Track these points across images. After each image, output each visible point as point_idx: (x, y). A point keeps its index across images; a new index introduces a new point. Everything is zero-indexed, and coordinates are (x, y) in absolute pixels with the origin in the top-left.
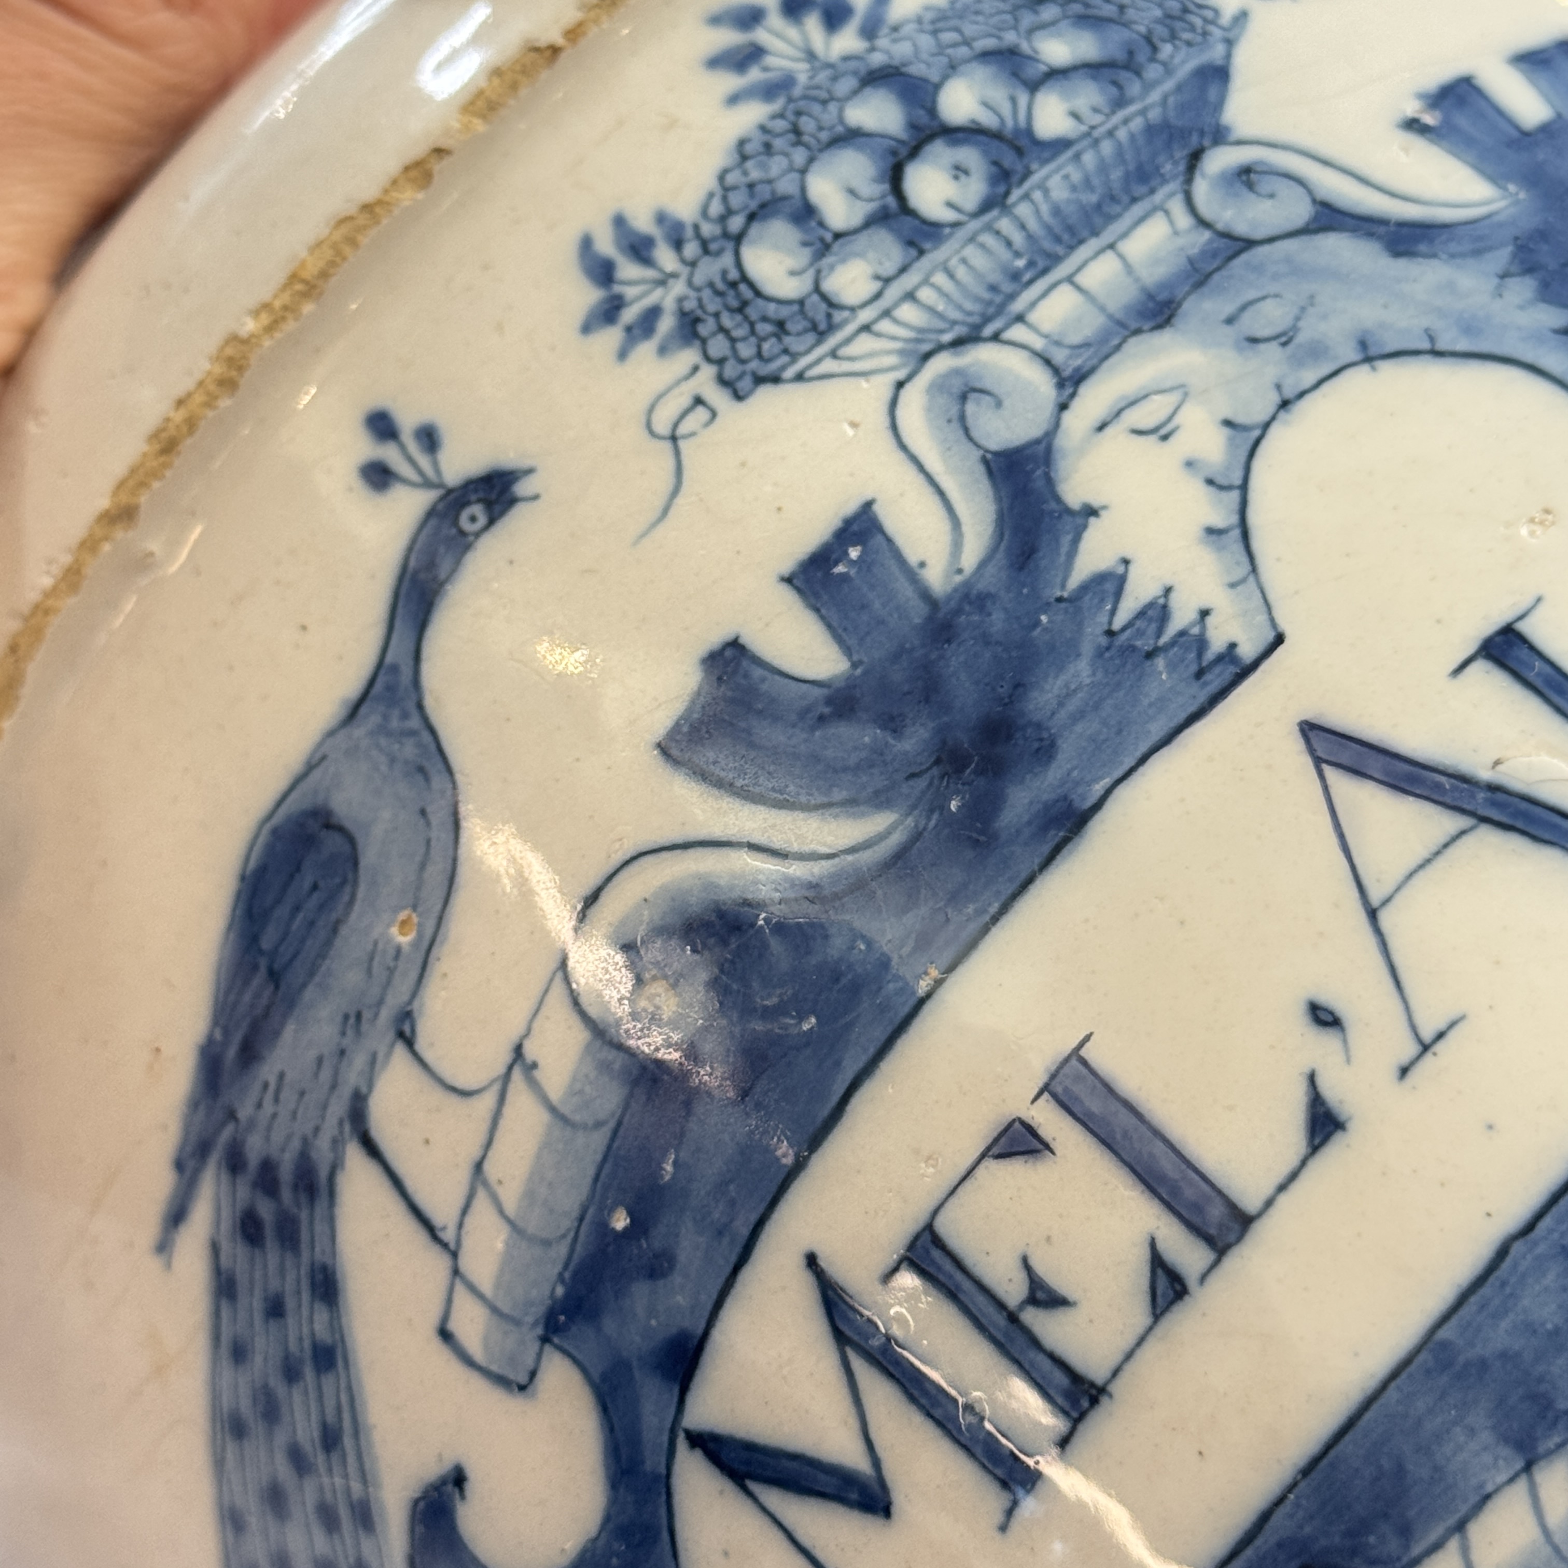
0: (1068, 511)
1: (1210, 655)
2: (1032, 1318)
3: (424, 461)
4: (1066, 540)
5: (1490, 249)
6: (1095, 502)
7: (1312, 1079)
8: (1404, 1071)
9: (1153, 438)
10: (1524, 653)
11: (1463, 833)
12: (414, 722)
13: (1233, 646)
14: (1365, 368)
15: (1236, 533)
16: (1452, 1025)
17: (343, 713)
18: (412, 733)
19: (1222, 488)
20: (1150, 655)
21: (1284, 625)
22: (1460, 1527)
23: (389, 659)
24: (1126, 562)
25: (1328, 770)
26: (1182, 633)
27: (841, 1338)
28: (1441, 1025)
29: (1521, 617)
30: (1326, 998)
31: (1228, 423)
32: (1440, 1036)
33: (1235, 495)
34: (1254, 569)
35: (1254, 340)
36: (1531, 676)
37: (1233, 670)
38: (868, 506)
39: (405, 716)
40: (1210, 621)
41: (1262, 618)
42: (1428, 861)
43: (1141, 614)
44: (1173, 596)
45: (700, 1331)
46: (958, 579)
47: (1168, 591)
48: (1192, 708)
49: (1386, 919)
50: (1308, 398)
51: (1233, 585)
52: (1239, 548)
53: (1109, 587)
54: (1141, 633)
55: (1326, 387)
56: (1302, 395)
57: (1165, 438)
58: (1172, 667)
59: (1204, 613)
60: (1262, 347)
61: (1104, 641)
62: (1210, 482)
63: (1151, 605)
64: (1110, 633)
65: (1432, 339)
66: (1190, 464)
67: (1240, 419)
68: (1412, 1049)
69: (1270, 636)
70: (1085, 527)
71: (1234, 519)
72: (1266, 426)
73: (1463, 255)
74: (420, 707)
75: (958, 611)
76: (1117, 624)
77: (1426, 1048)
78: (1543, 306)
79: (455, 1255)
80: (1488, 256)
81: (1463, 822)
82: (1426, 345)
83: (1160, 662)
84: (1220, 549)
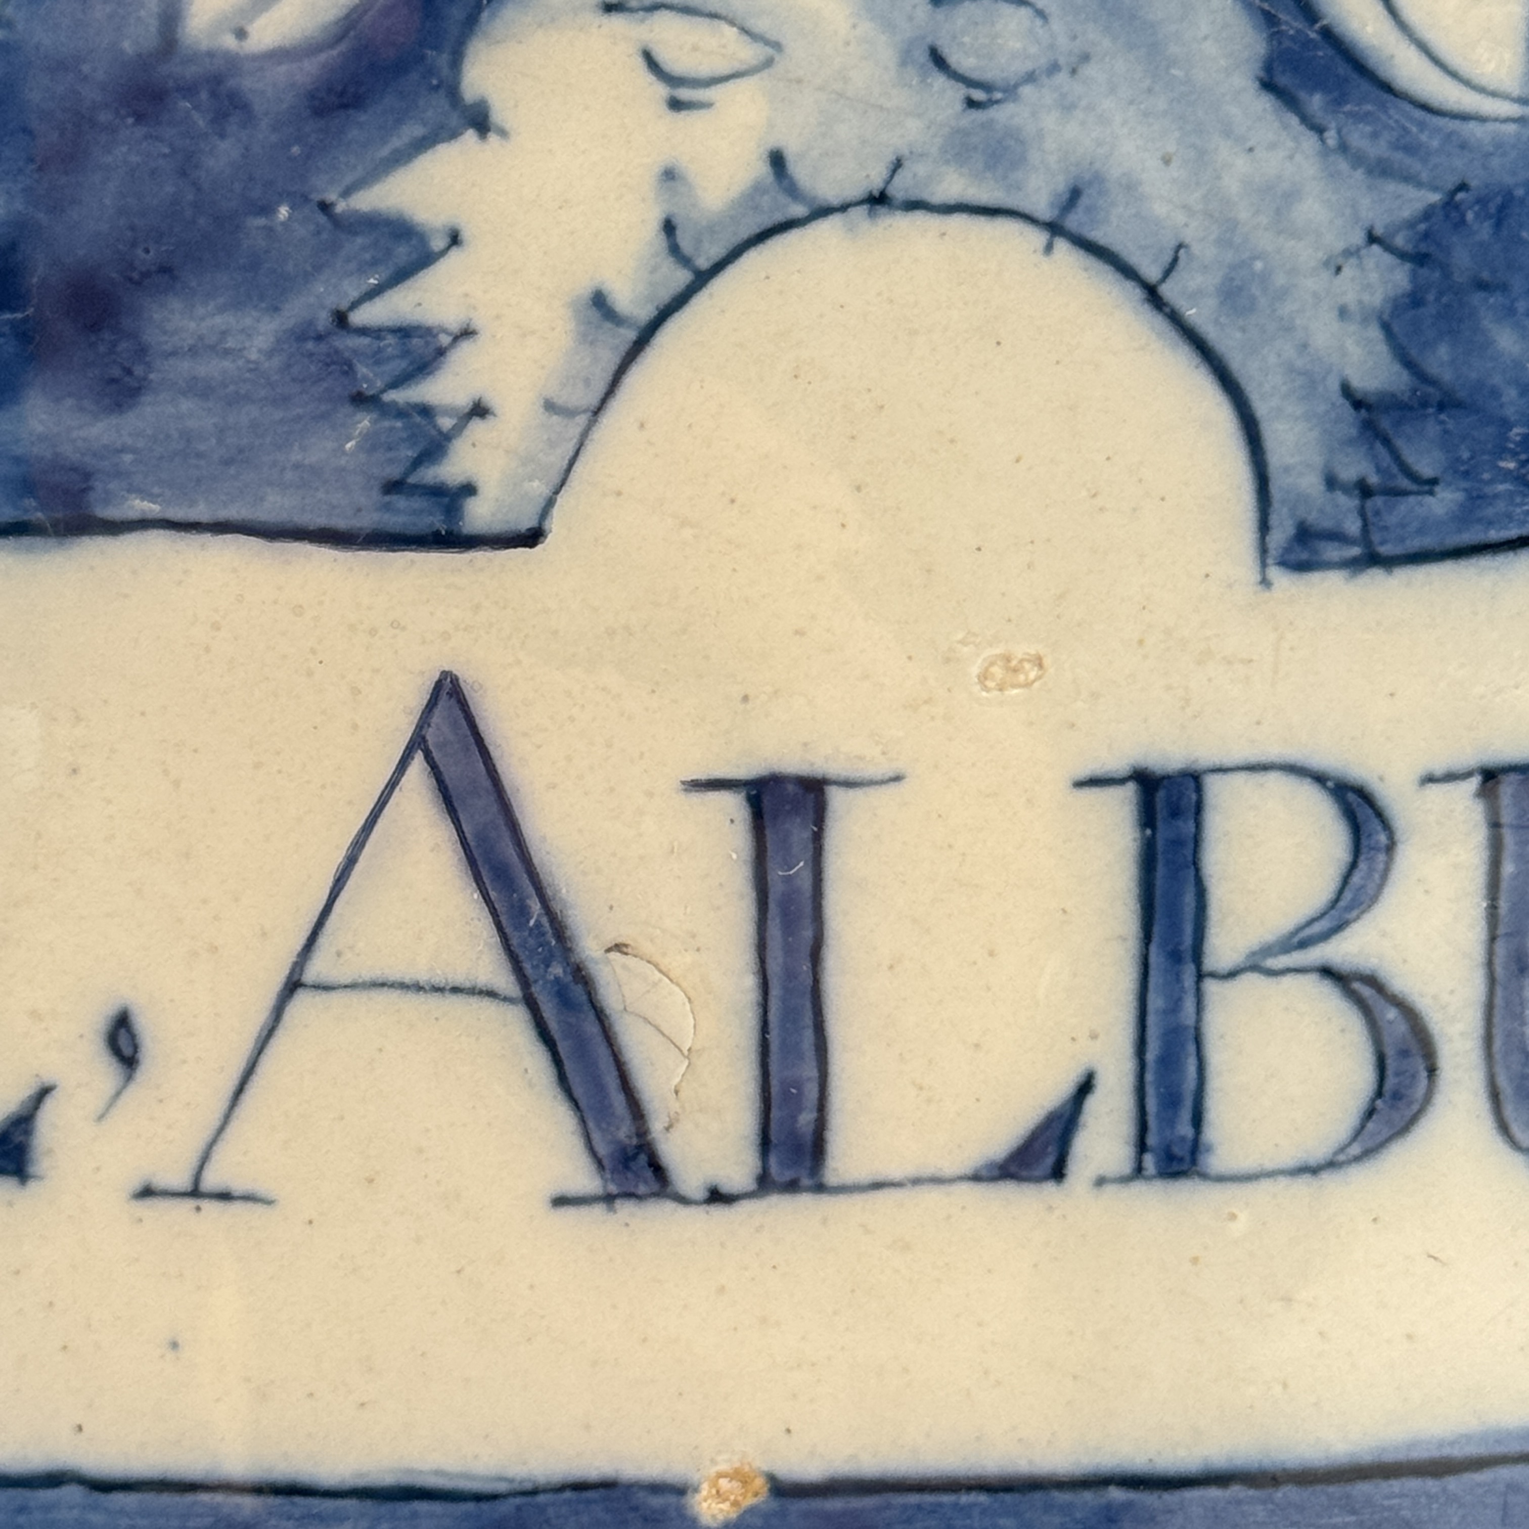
0: (453, 92)
1: (432, 474)
4: (413, 130)
5: (1408, 178)
6: (499, 114)
7: (44, 1093)
8: (147, 1192)
9: (662, 91)
10: (800, 834)
11: (491, 994)
13: (469, 490)
14: (1039, 237)
15: (631, 335)
16: (249, 1198)
19: (674, 250)
20: (360, 400)
21: (556, 525)
24: (455, 239)
25: (418, 762)
26: (426, 411)
28: (238, 1186)
29: (849, 784)
30: (143, 1023)
31: (777, 160)
32: (225, 1196)
33: (683, 277)
34: (598, 411)
35: (938, 60)
36: (776, 874)
37: (436, 522)
40: (477, 428)
41: (539, 488)
42: (418, 988)
43: (404, 332)
44: (465, 347)
46: (229, 42)
47: (467, 333)
48: (341, 523)
49: (302, 1002)
50: (920, 218)
51: (550, 406)
52: (610, 359)
53: (403, 253)
54: (377, 358)
55: (958, 221)
56: (914, 205)
57: (676, 105)
58: (370, 444)
59: (479, 410)
60: (939, 81)
61: (324, 320)
62: (669, 227)
63: (426, 332)
64: (341, 319)
65: (1168, 271)
66: (670, 175)
67: (799, 171)
68: (180, 1179)
69: (526, 523)
70: (454, 135)
71: (644, 313)
72: (822, 212)
73: (1358, 160)
75: (189, 90)
76: (361, 317)
77: (195, 1192)
78: (1375, 333)
80: (1392, 187)
81: (505, 982)
82: (1152, 273)
83: (364, 422)
84: (586, 338)
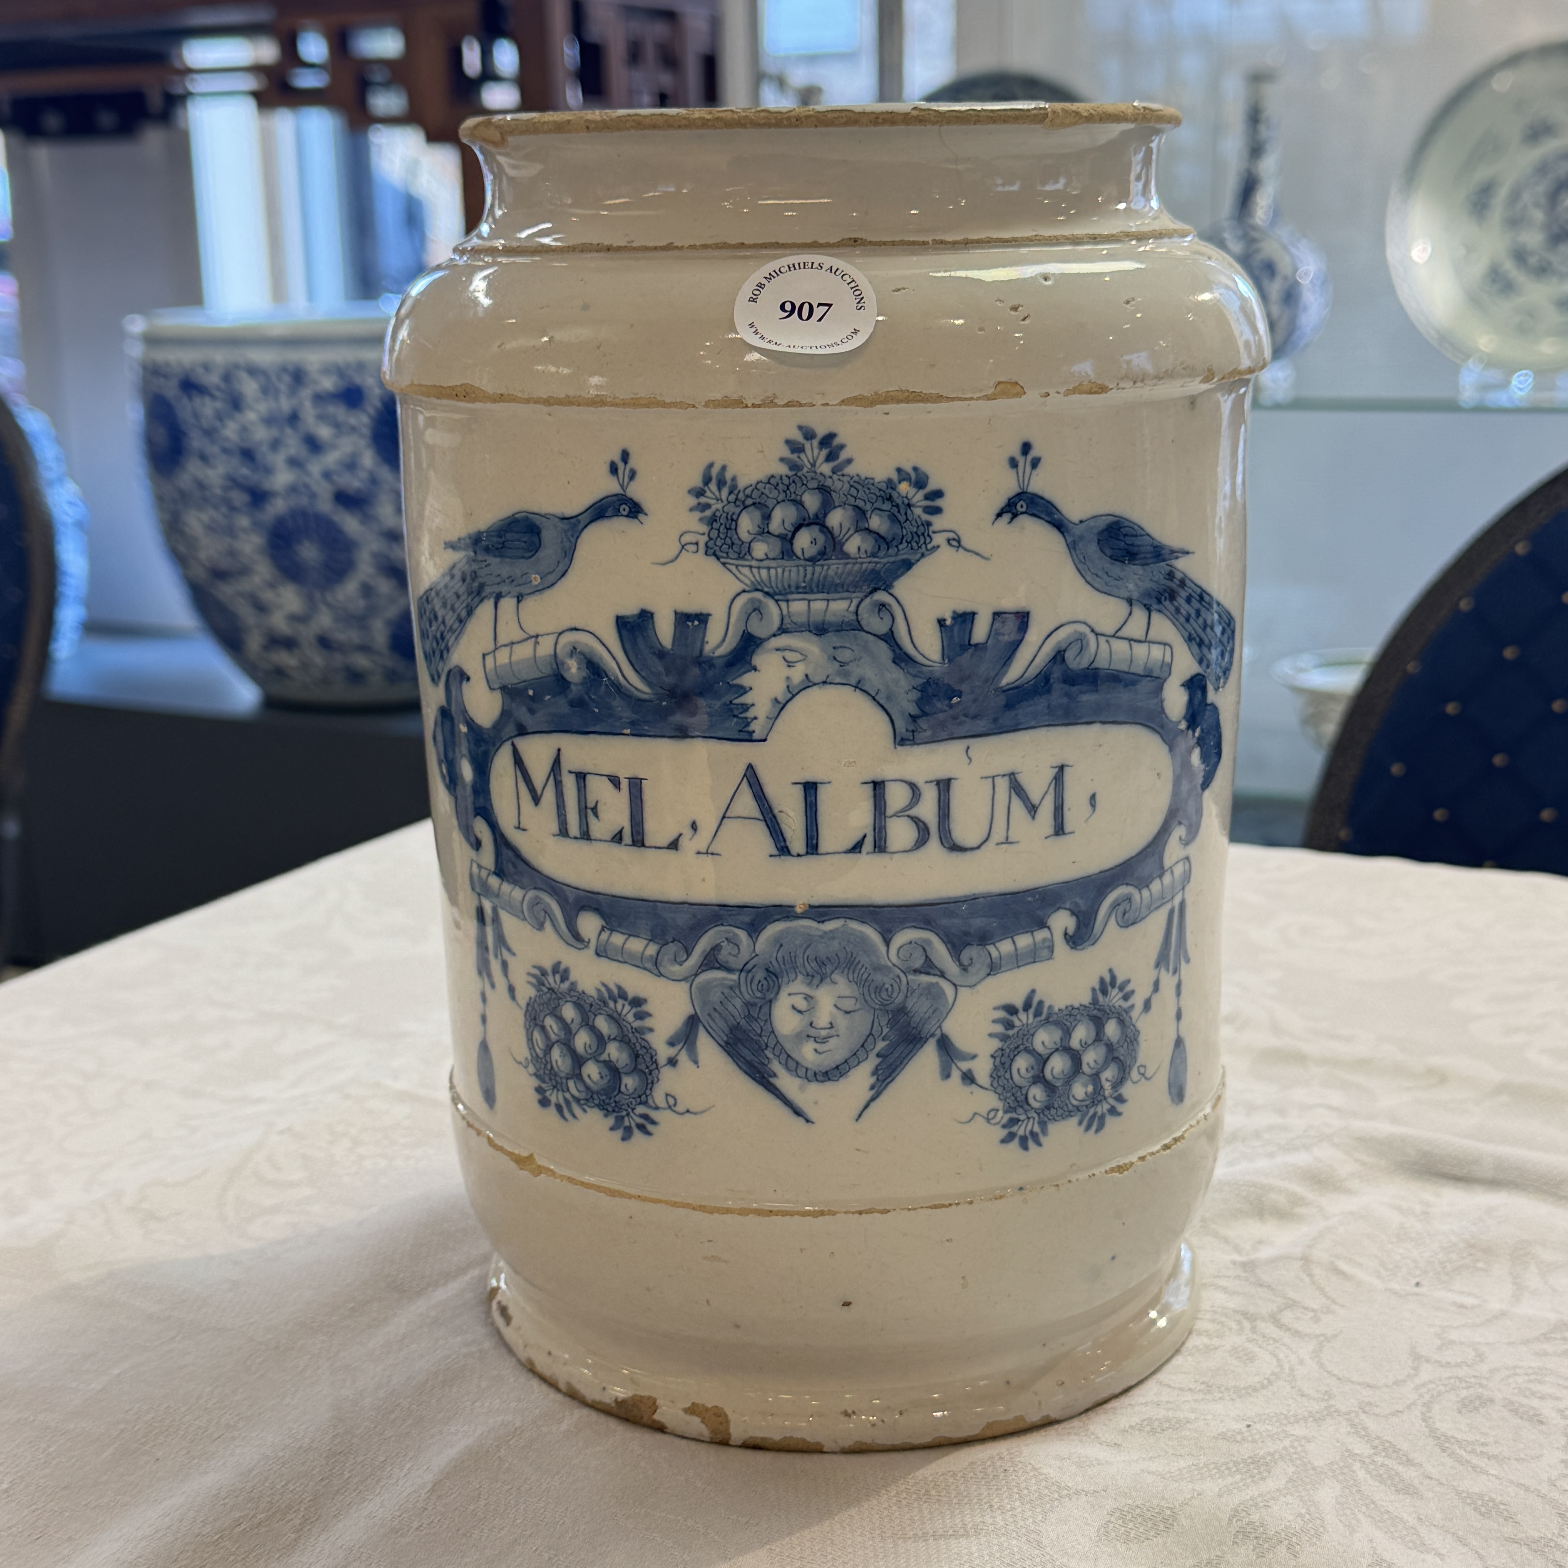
0: (750, 664)
1: (746, 729)
2: (589, 812)
3: (626, 479)
4: (743, 670)
5: (920, 677)
6: (758, 667)
7: (681, 835)
8: (699, 853)
9: (786, 664)
10: (813, 792)
11: (758, 819)
12: (573, 540)
13: (754, 732)
14: (853, 689)
15: (781, 706)
16: (717, 854)
17: (560, 516)
18: (570, 541)
19: (789, 691)
20: (735, 716)
21: (769, 738)
22: (630, 935)
23: (580, 517)
24: (751, 689)
25: (745, 779)
26: (746, 718)
27: (552, 769)
28: (715, 852)
29: (821, 783)
30: (698, 823)
31: (807, 676)
32: (712, 854)
33: (790, 696)
34: (776, 718)
35: (835, 658)
36: (808, 800)
37: (747, 737)
38: (709, 615)
39: (572, 536)
40: (755, 721)
41: (766, 732)
42: (746, 818)
43: (742, 705)
44: (753, 708)
45: (530, 731)
46: (711, 655)
47: (753, 705)
48: (731, 737)
49: (725, 820)
50: (832, 686)
51: (768, 718)
52: (778, 710)
53: (742, 691)
54: (737, 709)
55: (839, 686)
56: (831, 683)
57: (789, 666)
58: (736, 723)
59: (755, 718)
60: (835, 662)
61: (728, 702)
62: (788, 687)
63: (746, 705)
64: (731, 702)
65: (877, 694)
66: (788, 678)
67: (810, 677)
68: (705, 851)
69: (764, 738)
70: (750, 671)
71: (784, 702)
72: (815, 684)
73: (911, 674)
74: (577, 538)
75: (704, 662)
76: (735, 702)
77: (707, 853)
78: (915, 704)
79: (496, 649)
80: (917, 679)
81: (761, 817)
82: (874, 695)
83: (735, 720)
84: (774, 706)
